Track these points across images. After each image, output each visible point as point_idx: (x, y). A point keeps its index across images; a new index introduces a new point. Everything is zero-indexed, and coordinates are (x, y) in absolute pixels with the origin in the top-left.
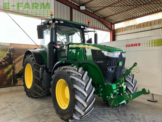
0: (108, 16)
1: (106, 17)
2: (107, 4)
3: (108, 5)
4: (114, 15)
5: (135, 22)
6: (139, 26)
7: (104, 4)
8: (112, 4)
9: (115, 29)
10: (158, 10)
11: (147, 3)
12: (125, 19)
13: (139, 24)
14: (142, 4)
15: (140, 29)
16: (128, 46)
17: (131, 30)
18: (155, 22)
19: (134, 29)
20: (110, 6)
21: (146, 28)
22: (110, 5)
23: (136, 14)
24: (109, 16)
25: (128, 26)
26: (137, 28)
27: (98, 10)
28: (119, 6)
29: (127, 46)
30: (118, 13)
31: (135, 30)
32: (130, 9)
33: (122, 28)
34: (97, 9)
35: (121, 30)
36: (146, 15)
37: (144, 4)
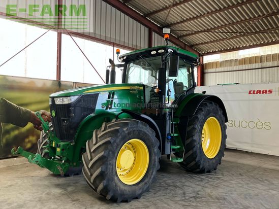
0: (197, 45)
1: (193, 45)
2: (203, 28)
3: (205, 30)
4: (208, 43)
5: (237, 55)
6: (244, 61)
7: (198, 28)
8: (211, 28)
9: (204, 63)
10: (272, 41)
11: (261, 30)
12: (221, 50)
13: (243, 59)
14: (254, 31)
15: (244, 65)
16: (252, 92)
17: (230, 66)
18: (268, 58)
19: (236, 65)
20: (208, 31)
21: (254, 66)
22: (208, 29)
23: (241, 43)
24: (199, 44)
25: (226, 61)
26: (239, 64)
27: (187, 35)
28: (220, 32)
29: (250, 93)
30: (214, 40)
31: (237, 67)
32: (234, 37)
33: (217, 63)
34: (185, 33)
35: (214, 66)
36: (254, 46)
37: (256, 32)
